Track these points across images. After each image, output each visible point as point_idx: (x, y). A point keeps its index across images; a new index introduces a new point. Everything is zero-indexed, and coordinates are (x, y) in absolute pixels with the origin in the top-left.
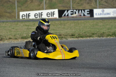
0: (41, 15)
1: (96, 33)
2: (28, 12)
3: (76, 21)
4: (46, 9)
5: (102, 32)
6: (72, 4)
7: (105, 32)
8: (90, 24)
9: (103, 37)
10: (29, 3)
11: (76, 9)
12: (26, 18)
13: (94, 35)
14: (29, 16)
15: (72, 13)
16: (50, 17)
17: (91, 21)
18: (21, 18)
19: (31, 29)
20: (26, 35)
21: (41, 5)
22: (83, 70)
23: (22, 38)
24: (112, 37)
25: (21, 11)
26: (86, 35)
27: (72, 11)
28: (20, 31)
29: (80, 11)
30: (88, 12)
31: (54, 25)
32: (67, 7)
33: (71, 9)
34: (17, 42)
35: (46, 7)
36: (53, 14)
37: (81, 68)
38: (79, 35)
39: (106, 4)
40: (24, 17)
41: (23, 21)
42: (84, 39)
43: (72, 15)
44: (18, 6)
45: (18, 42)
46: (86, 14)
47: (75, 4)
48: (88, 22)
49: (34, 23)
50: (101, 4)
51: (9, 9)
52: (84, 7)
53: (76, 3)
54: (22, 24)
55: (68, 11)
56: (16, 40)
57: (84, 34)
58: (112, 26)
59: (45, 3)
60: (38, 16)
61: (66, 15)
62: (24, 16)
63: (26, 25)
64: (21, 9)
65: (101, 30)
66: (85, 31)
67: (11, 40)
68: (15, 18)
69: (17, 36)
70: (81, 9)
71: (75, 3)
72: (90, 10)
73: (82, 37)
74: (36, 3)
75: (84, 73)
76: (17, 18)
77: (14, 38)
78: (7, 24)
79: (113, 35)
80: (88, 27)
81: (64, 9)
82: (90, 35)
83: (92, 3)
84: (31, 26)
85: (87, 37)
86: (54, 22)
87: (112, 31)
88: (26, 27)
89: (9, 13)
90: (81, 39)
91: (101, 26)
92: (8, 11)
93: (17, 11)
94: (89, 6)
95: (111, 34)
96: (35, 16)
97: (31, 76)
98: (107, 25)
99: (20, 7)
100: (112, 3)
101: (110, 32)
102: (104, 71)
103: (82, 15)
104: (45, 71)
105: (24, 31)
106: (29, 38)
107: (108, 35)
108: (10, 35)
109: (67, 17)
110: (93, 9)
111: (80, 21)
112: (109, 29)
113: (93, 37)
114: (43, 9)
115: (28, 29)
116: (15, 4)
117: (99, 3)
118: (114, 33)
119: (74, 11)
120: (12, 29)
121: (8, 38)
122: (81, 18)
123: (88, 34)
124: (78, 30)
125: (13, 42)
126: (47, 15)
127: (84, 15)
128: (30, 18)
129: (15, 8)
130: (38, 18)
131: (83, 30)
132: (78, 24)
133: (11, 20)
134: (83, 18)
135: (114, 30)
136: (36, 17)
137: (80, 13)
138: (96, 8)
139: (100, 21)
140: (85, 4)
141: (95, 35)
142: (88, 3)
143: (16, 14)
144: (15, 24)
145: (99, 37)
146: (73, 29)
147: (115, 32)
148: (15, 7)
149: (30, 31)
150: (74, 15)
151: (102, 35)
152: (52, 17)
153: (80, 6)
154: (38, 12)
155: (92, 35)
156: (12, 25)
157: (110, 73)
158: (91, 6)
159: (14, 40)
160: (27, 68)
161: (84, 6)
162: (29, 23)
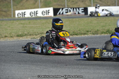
0: (37, 13)
1: (90, 30)
2: (23, 11)
3: (71, 19)
4: (41, 8)
5: (96, 30)
6: (67, 2)
7: (99, 29)
8: (84, 22)
9: (97, 34)
10: (24, 1)
11: (71, 7)
12: (21, 16)
13: (88, 33)
14: (24, 14)
15: (67, 11)
16: (45, 16)
17: (85, 19)
18: (16, 16)
19: (27, 27)
20: (21, 33)
21: (36, 3)
22: (77, 67)
23: (18, 36)
24: (106, 35)
25: (17, 10)
26: (81, 33)
27: (67, 9)
28: (16, 29)
29: (75, 9)
30: (83, 11)
31: (49, 23)
32: (62, 6)
33: (66, 7)
34: (12, 40)
35: (41, 5)
36: (48, 12)
37: (75, 65)
38: (74, 32)
39: (101, 3)
40: (19, 16)
41: (19, 19)
42: (79, 36)
43: (67, 14)
44: (14, 5)
45: (14, 40)
46: (80, 12)
47: (69, 3)
48: (83, 20)
49: (30, 21)
50: (95, 2)
51: (5, 8)
52: (79, 6)
53: (71, 1)
54: (17, 23)
55: (62, 9)
56: (12, 38)
57: (79, 32)
58: (106, 24)
59: (40, 1)
60: (34, 14)
61: (61, 13)
62: (19, 14)
63: (21, 24)
64: (17, 8)
65: (95, 28)
66: (80, 28)
67: (7, 38)
68: (11, 16)
69: (13, 33)
70: (76, 7)
71: (69, 1)
72: (84, 8)
73: (76, 35)
74: (31, 2)
75: (78, 70)
76: (12, 16)
77: (10, 36)
78: (3, 22)
79: (107, 33)
80: (83, 25)
81: (59, 7)
82: (85, 32)
83: (87, 2)
84: (27, 24)
85: (82, 34)
86: (49, 20)
87: (107, 29)
88: (22, 25)
89: (5, 12)
90: (76, 36)
91: (95, 24)
92: (4, 9)
93: (12, 10)
94: (84, 4)
95: (105, 32)
96: (30, 14)
97: (26, 74)
98: (101, 22)
99: (16, 5)
100: (106, 1)
101: (104, 29)
102: (99, 68)
103: (77, 13)
104: (40, 68)
105: (20, 30)
106: (24, 36)
107: (102, 33)
108: (6, 33)
109: (62, 15)
110: (87, 7)
111: (74, 19)
112: (103, 27)
113: (87, 34)
114: (38, 8)
115: (23, 27)
116: (10, 3)
117: (93, 1)
118: (109, 31)
119: (69, 9)
120: (8, 27)
121: (4, 36)
122: (76, 16)
123: (83, 32)
124: (73, 28)
125: (8, 40)
126: (42, 13)
127: (79, 13)
128: (26, 16)
129: (11, 7)
130: (34, 16)
131: (77, 28)
132: (72, 22)
133: (7, 19)
134: (78, 16)
135: (108, 28)
136: (32, 15)
137: (75, 11)
138: (90, 6)
139: (94, 19)
140: (79, 2)
141: (90, 32)
142: (82, 1)
143: (11, 13)
144: (10, 22)
145: (93, 34)
146: (67, 27)
147: (109, 29)
148: (11, 5)
149: (25, 29)
150: (69, 13)
151: (96, 32)
152: (47, 15)
153: (75, 4)
154: (33, 10)
155: (87, 33)
156: (7, 24)
157: (104, 70)
158: (86, 4)
159: (9, 38)
160: (22, 65)
161: (78, 4)
162: (25, 21)
